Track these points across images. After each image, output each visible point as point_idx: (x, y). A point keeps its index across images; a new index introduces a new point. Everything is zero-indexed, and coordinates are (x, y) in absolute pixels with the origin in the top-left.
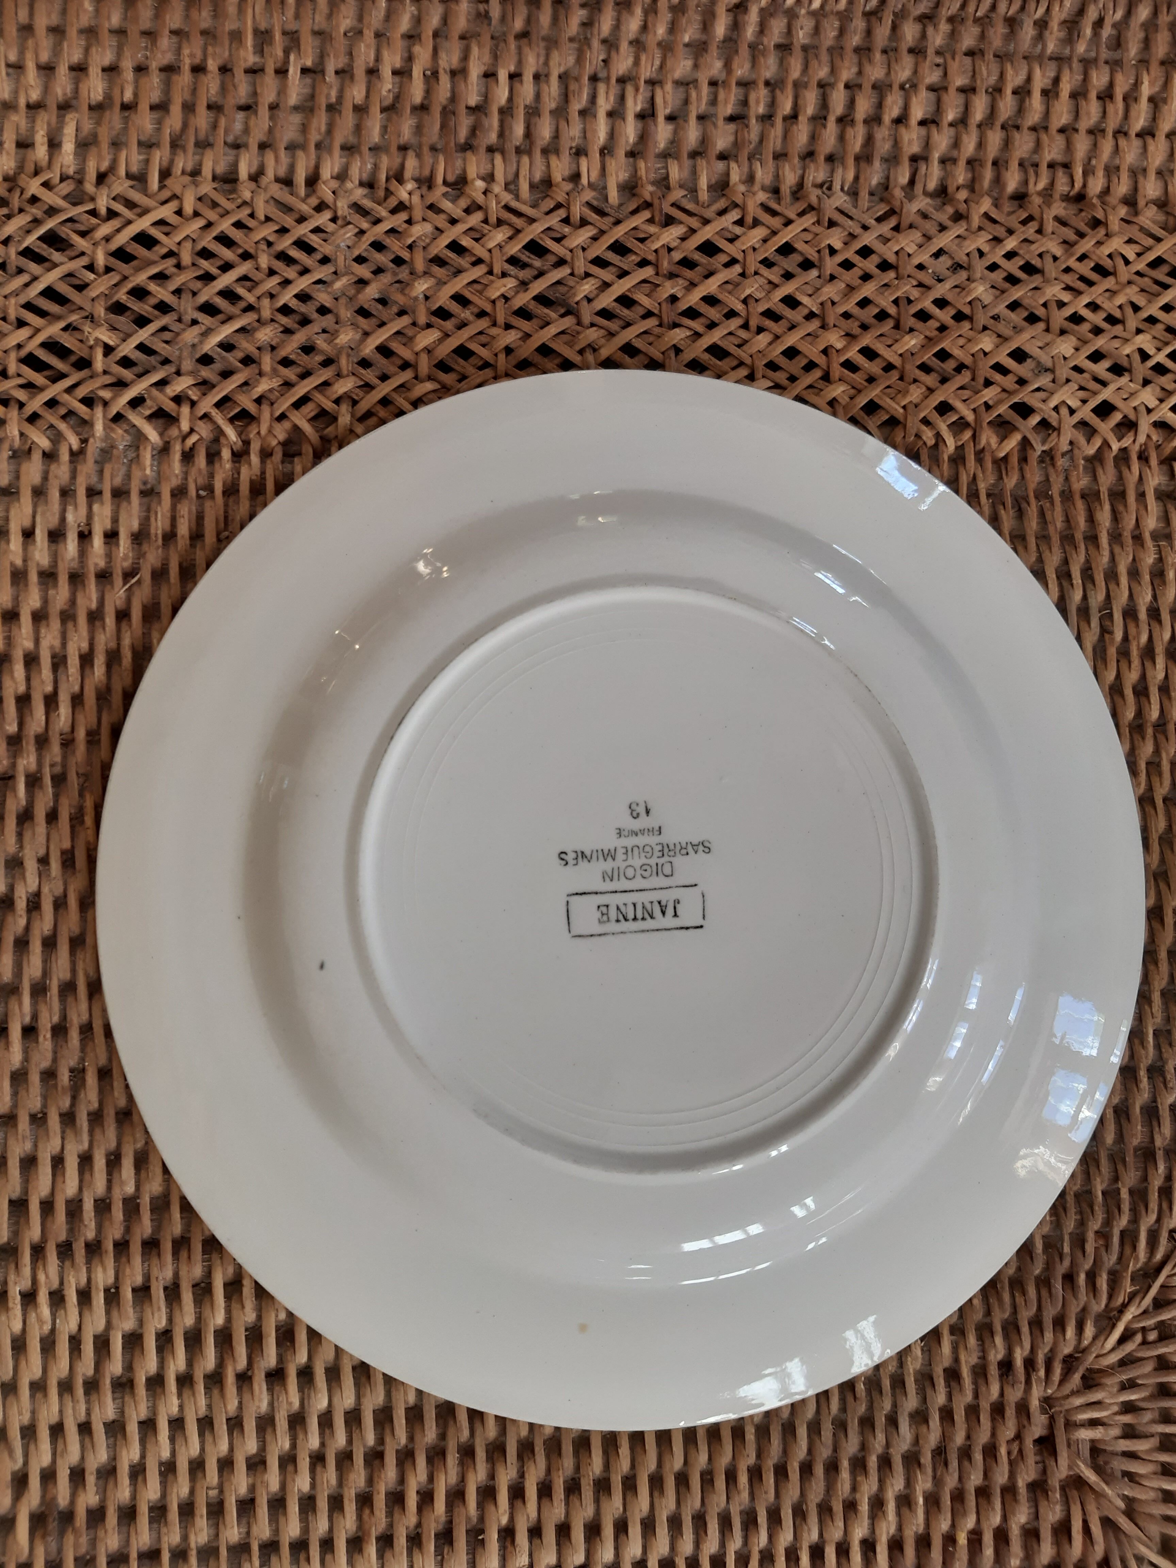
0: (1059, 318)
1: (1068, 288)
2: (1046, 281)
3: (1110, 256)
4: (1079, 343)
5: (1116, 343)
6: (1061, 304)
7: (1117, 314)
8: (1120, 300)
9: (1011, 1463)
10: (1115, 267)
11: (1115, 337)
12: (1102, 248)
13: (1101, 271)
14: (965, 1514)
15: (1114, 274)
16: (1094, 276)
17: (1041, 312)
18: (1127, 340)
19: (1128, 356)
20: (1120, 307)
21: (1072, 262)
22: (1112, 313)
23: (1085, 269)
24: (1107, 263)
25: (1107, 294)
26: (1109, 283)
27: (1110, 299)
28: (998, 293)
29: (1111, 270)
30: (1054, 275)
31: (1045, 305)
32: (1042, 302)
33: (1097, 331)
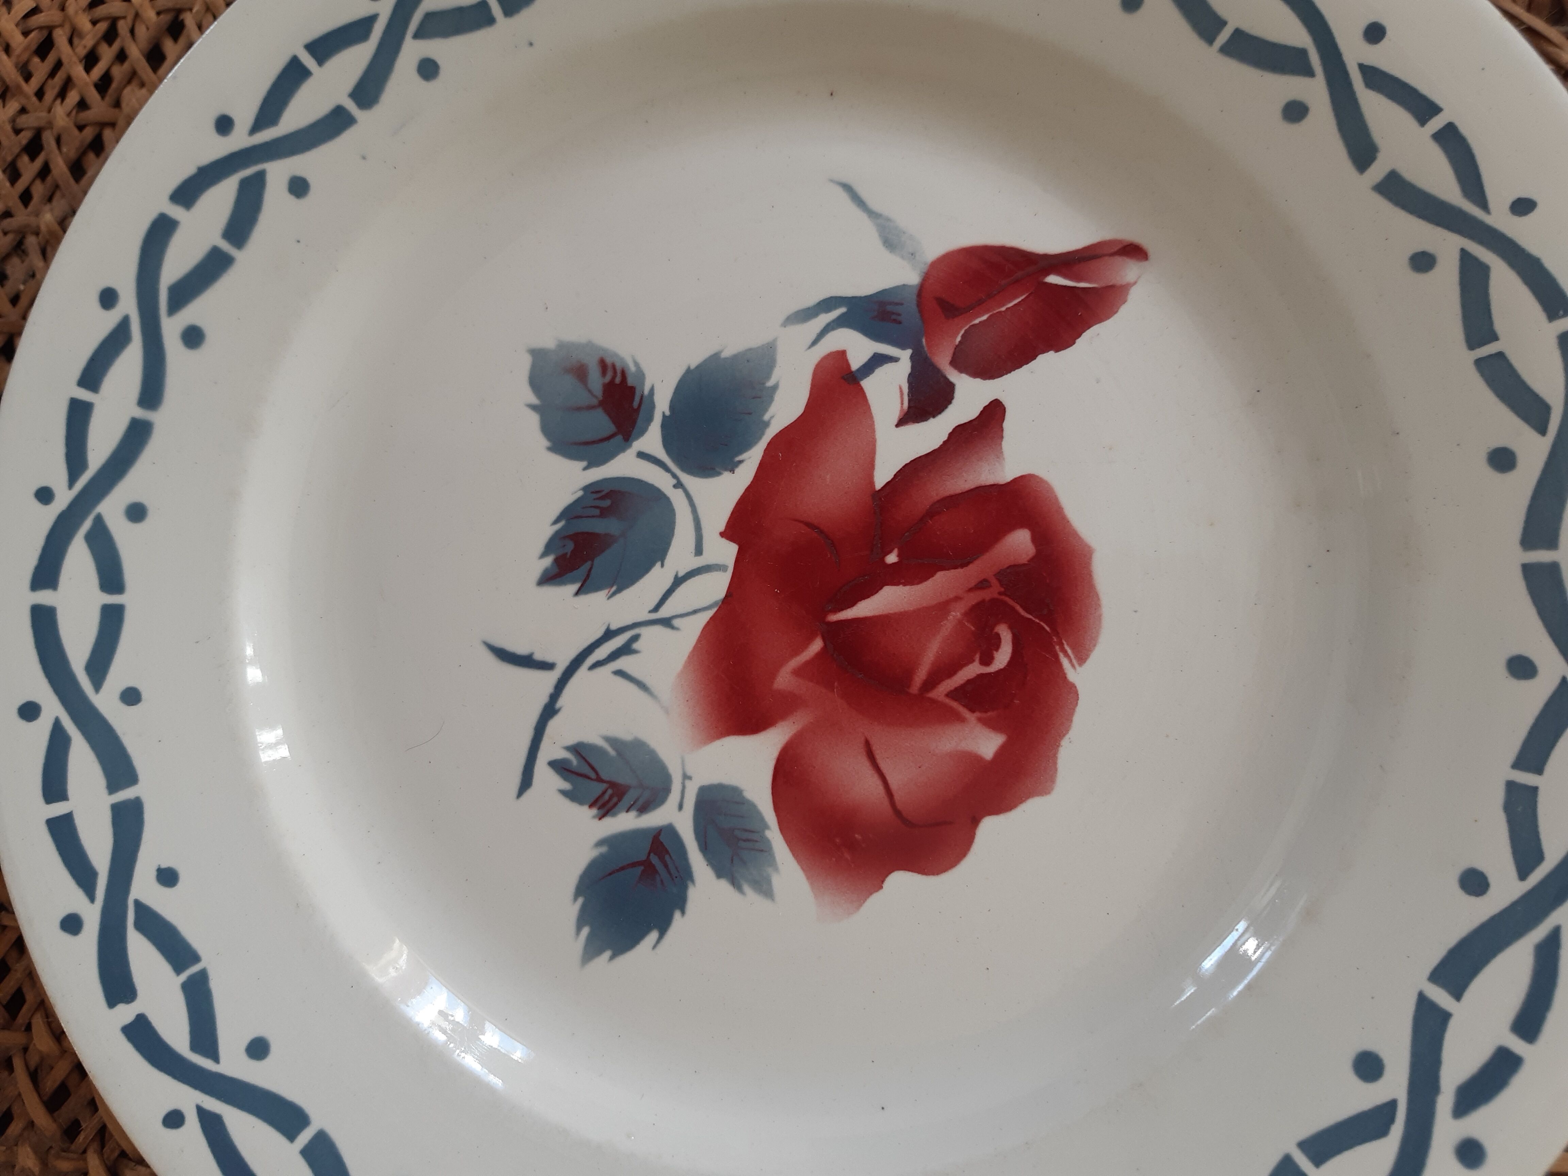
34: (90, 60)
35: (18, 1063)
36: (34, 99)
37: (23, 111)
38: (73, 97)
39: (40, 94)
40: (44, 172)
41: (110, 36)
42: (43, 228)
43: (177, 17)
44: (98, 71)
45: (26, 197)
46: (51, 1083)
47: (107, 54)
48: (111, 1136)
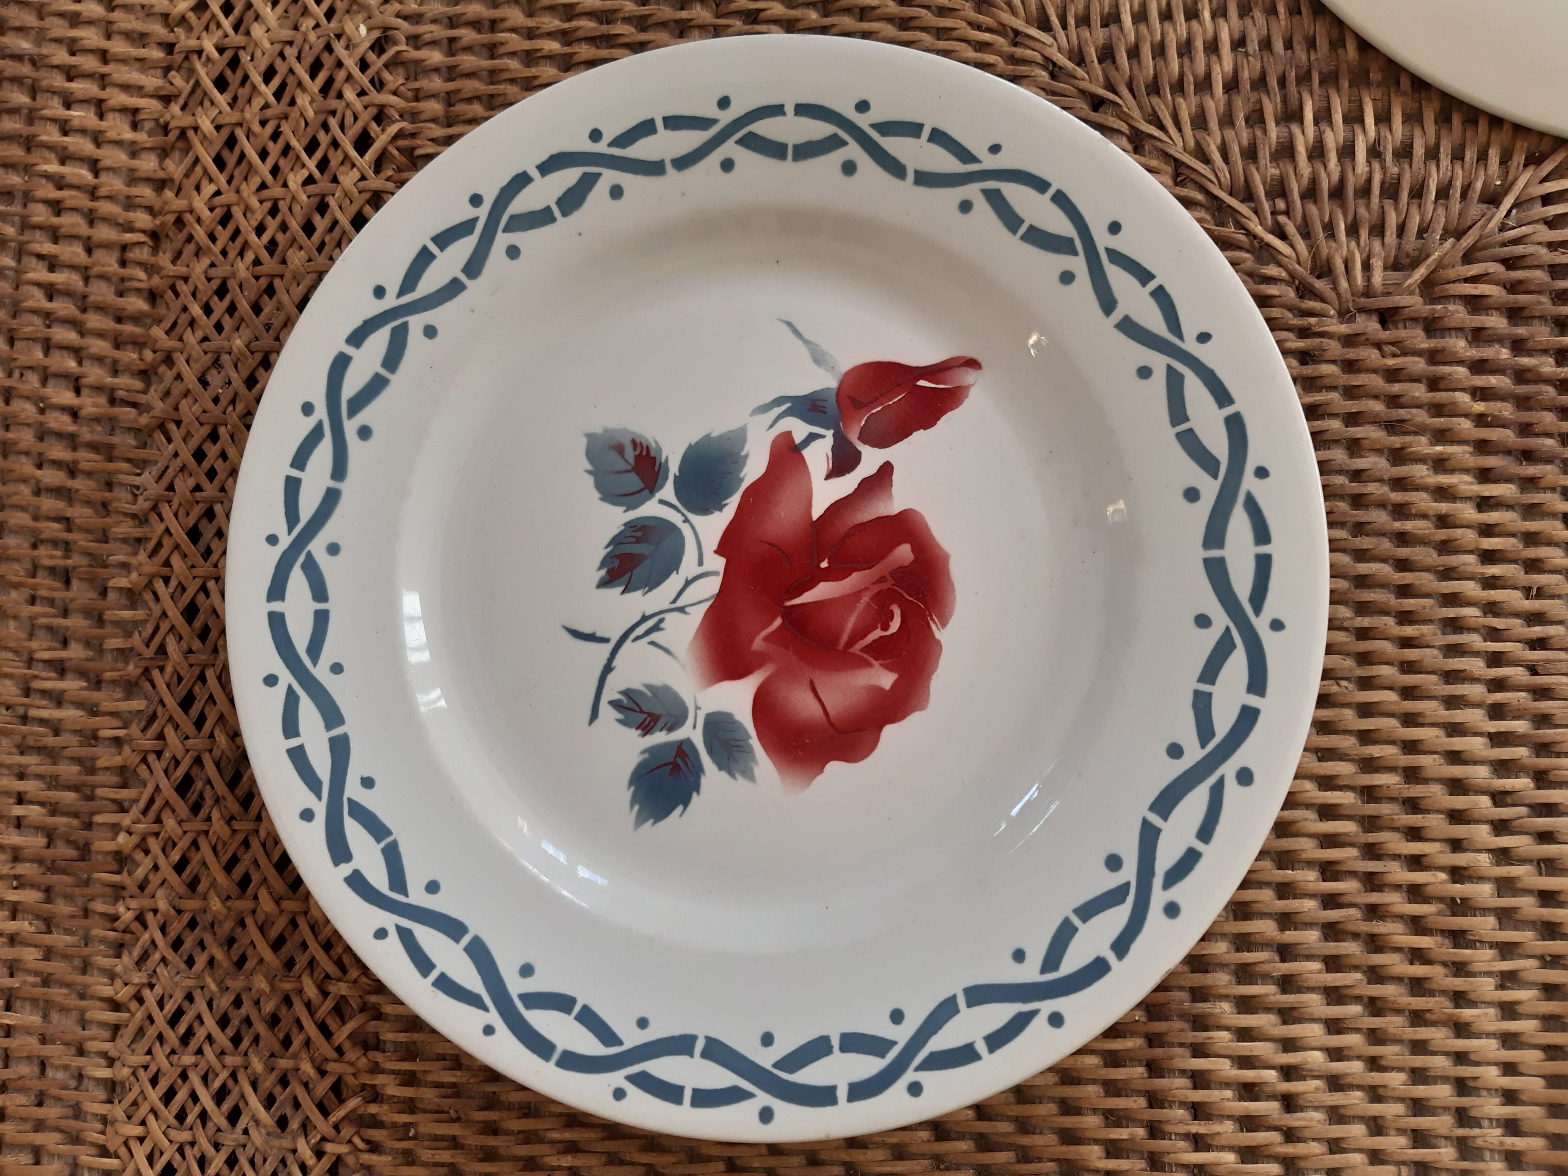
0: (270, 264)
1: (241, 254)
2: (234, 275)
3: (212, 210)
4: (295, 245)
5: (296, 209)
6: (257, 262)
7: (268, 205)
8: (254, 202)
9: (1405, 354)
10: (222, 206)
11: (290, 209)
12: (203, 217)
13: (226, 219)
14: (1454, 404)
15: (229, 207)
16: (231, 227)
17: (263, 282)
18: (294, 198)
19: (309, 197)
20: (261, 202)
21: (216, 249)
22: (267, 210)
23: (223, 235)
24: (219, 212)
25: (249, 215)
26: (237, 212)
27: (253, 212)
28: (243, 325)
29: (225, 209)
30: (228, 268)
31: (257, 278)
32: (254, 281)
33: (284, 227)
34: (260, 230)
35: (249, 921)
36: (221, 257)
37: (213, 265)
38: (250, 256)
39: (224, 253)
40: (232, 309)
41: (274, 211)
42: (235, 350)
43: (323, 199)
44: (266, 237)
45: (219, 327)
46: (274, 933)
47: (272, 225)
48: (318, 964)
